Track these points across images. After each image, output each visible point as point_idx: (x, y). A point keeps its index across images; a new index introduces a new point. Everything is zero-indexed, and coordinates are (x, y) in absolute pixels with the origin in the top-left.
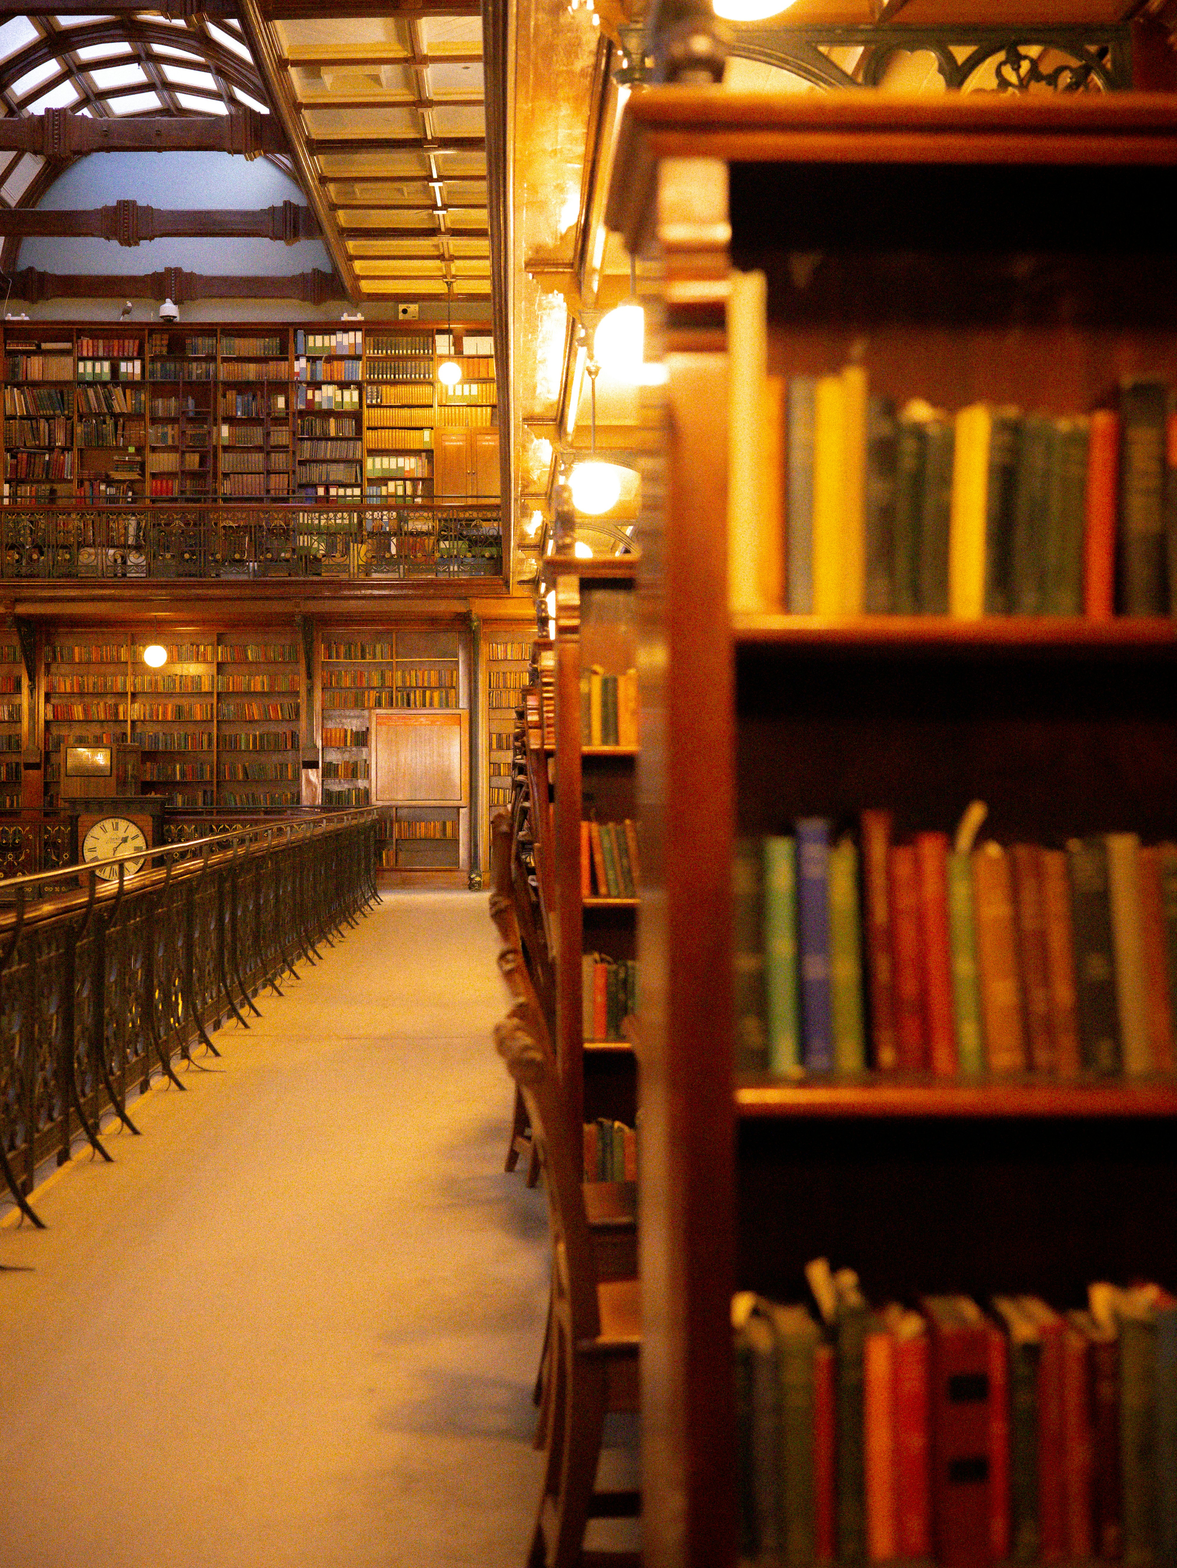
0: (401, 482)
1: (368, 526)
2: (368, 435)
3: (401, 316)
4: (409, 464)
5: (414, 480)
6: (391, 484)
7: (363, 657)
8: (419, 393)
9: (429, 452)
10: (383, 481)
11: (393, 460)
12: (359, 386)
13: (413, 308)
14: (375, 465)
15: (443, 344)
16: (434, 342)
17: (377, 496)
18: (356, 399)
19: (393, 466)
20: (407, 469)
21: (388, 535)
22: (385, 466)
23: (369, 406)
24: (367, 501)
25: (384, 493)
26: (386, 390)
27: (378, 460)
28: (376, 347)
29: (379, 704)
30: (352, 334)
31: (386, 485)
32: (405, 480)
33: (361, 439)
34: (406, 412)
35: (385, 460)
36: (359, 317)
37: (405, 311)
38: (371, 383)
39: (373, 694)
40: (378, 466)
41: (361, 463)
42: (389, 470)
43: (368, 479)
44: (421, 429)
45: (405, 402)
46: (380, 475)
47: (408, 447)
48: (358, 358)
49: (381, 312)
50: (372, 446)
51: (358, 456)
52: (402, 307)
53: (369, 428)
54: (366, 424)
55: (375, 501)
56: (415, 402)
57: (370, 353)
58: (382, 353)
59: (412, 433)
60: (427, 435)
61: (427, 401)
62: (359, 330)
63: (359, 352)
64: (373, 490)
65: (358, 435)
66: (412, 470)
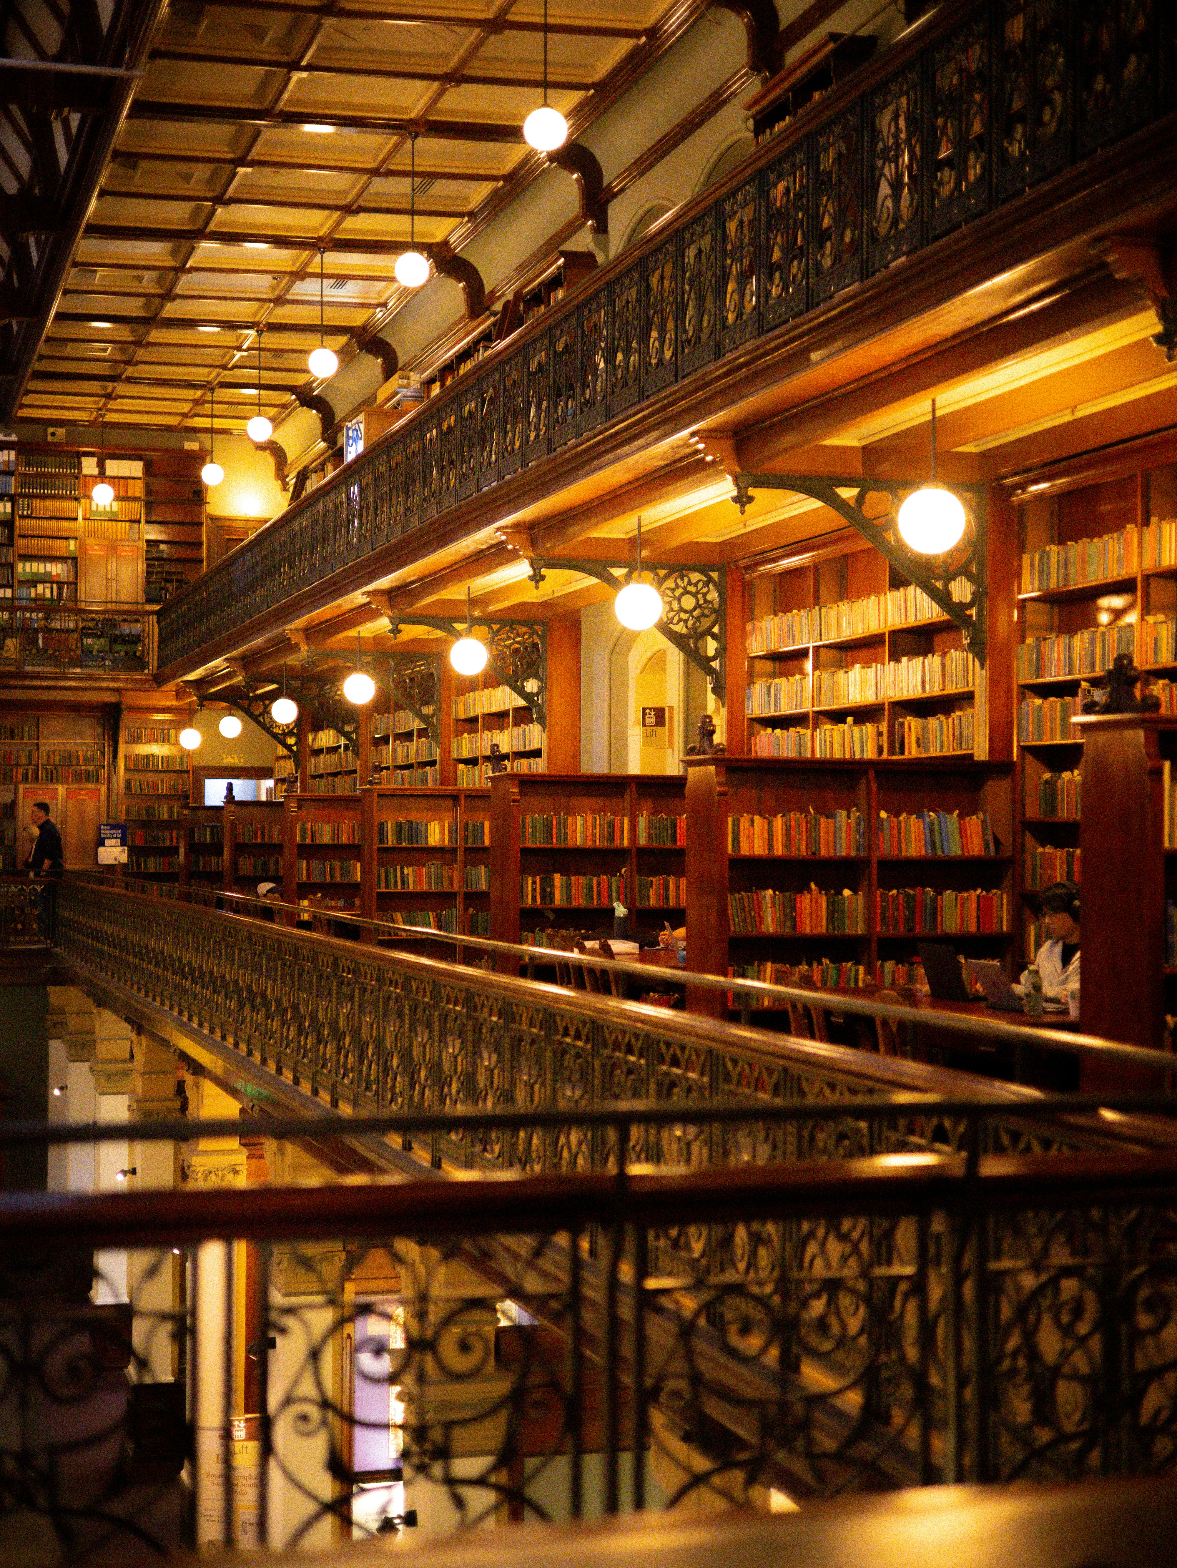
0: (48, 585)
1: (18, 624)
2: (20, 542)
3: (50, 439)
4: (57, 569)
5: (60, 584)
6: (40, 587)
7: (12, 738)
8: (67, 506)
9: (75, 559)
10: (34, 582)
11: (42, 566)
12: (12, 499)
13: (61, 431)
14: (25, 569)
15: (88, 465)
16: (80, 463)
17: (27, 599)
18: (9, 509)
19: (42, 570)
20: (54, 573)
21: (36, 631)
22: (35, 570)
23: (20, 517)
24: (15, 603)
25: (33, 595)
26: (37, 503)
27: (28, 565)
28: (28, 464)
29: (25, 779)
30: (6, 452)
31: (36, 587)
32: (52, 583)
33: (12, 546)
34: (53, 524)
35: (35, 565)
36: (14, 438)
37: (53, 434)
38: (23, 496)
39: (21, 770)
40: (28, 569)
41: (12, 566)
42: (38, 574)
43: (19, 582)
44: (67, 538)
45: (53, 514)
46: (29, 577)
47: (54, 553)
48: (11, 473)
49: (32, 433)
50: (22, 552)
51: (10, 560)
52: (51, 430)
53: (20, 536)
54: (17, 532)
55: (24, 603)
56: (62, 515)
57: (22, 469)
58: (32, 470)
59: (59, 542)
60: (72, 544)
61: (73, 515)
62: (13, 449)
63: (12, 468)
64: (23, 592)
65: (10, 543)
66: (59, 575)
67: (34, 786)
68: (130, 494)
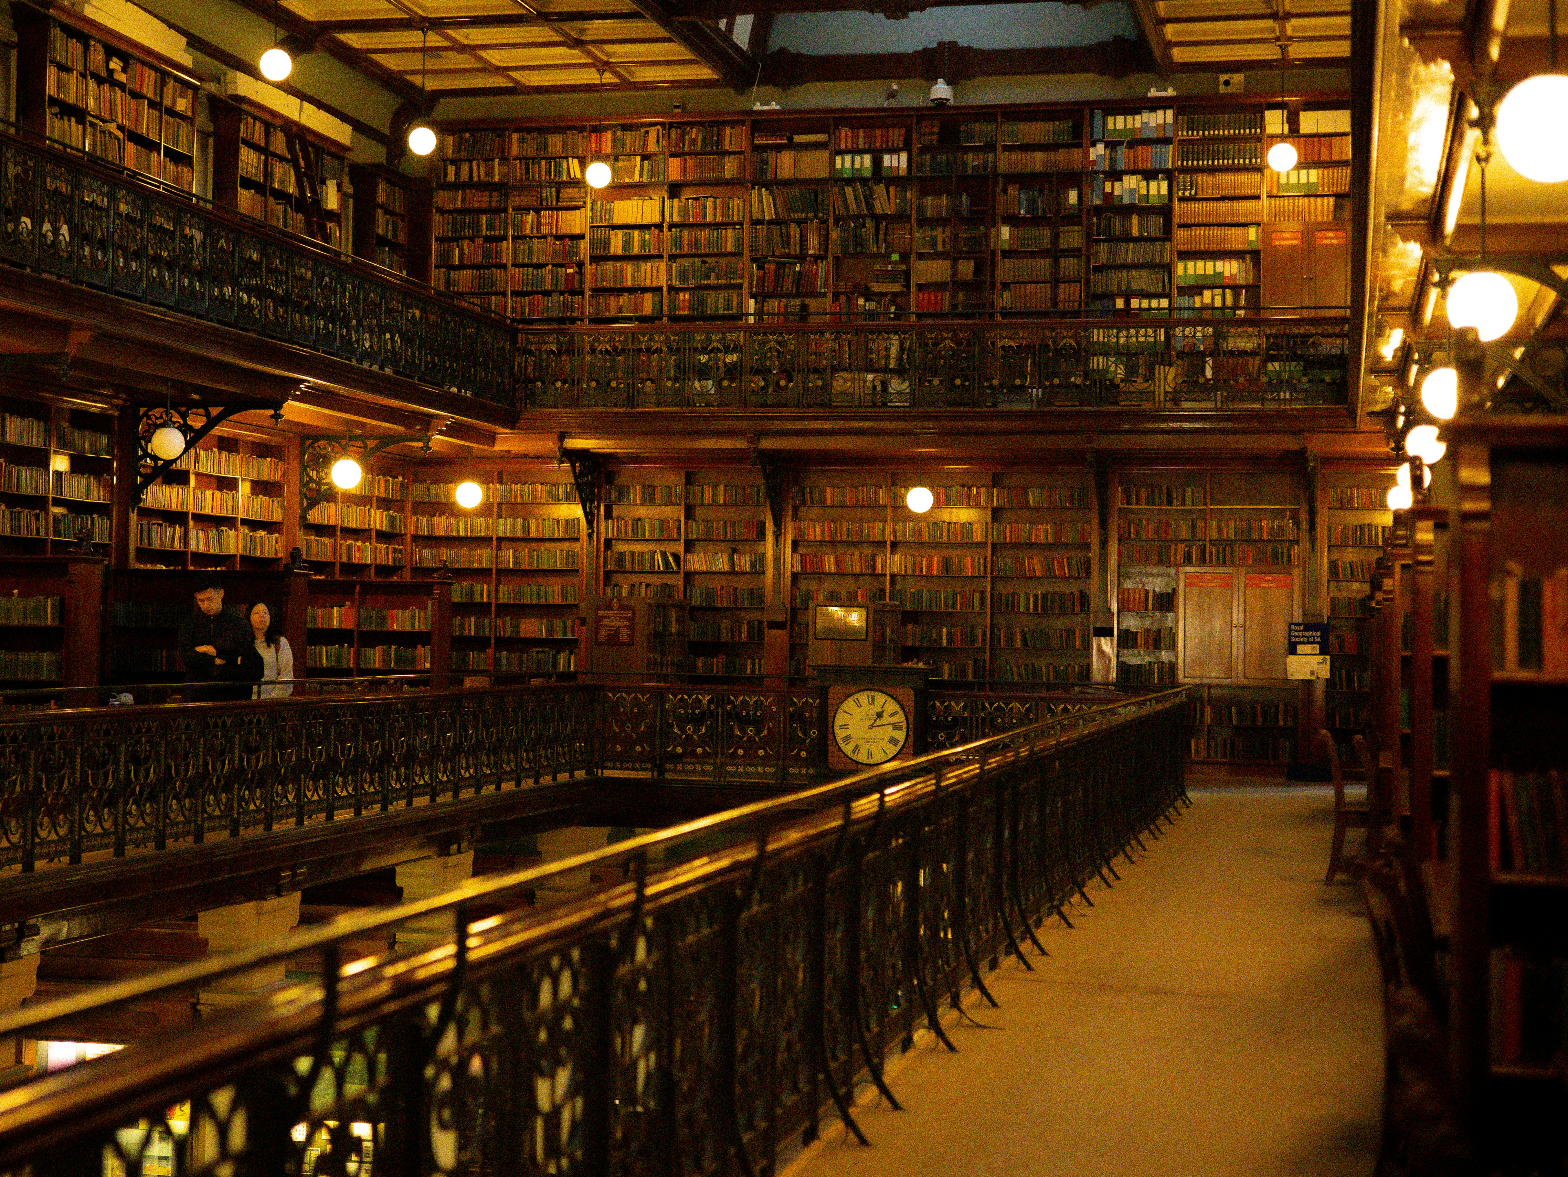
0: (1218, 291)
1: (1178, 344)
2: (1180, 234)
3: (1222, 89)
4: (1230, 268)
5: (1236, 289)
6: (1207, 294)
7: (1170, 503)
8: (1244, 181)
9: (1255, 254)
10: (1197, 289)
11: (1210, 264)
12: (1169, 175)
13: (1238, 79)
14: (1187, 271)
15: (1275, 121)
16: (1263, 119)
17: (1189, 309)
18: (1164, 190)
19: (1210, 271)
20: (1227, 274)
21: (1203, 354)
22: (1200, 271)
23: (1181, 199)
24: (1176, 315)
25: (1198, 305)
26: (1202, 179)
27: (1190, 264)
28: (1191, 127)
29: (1188, 560)
30: (1160, 113)
31: (1201, 294)
32: (1224, 288)
33: (1169, 240)
34: (1225, 206)
35: (1200, 264)
36: (1171, 92)
37: (1227, 83)
38: (1184, 170)
39: (1182, 548)
40: (1191, 271)
41: (1169, 269)
42: (1204, 276)
43: (1179, 288)
44: (1245, 225)
45: (1225, 193)
46: (1191, 282)
47: (1228, 247)
48: (1167, 141)
49: (1198, 84)
50: (1182, 248)
51: (1167, 259)
52: (1223, 77)
53: (1181, 226)
54: (1176, 220)
55: (1186, 315)
56: (1238, 193)
57: (1182, 134)
58: (1198, 134)
59: (1233, 230)
60: (1252, 233)
61: (1254, 192)
62: (1169, 107)
63: (1169, 133)
64: (1184, 301)
65: (1167, 234)
66: (1233, 276)
67: (1200, 570)
68: (1335, 157)
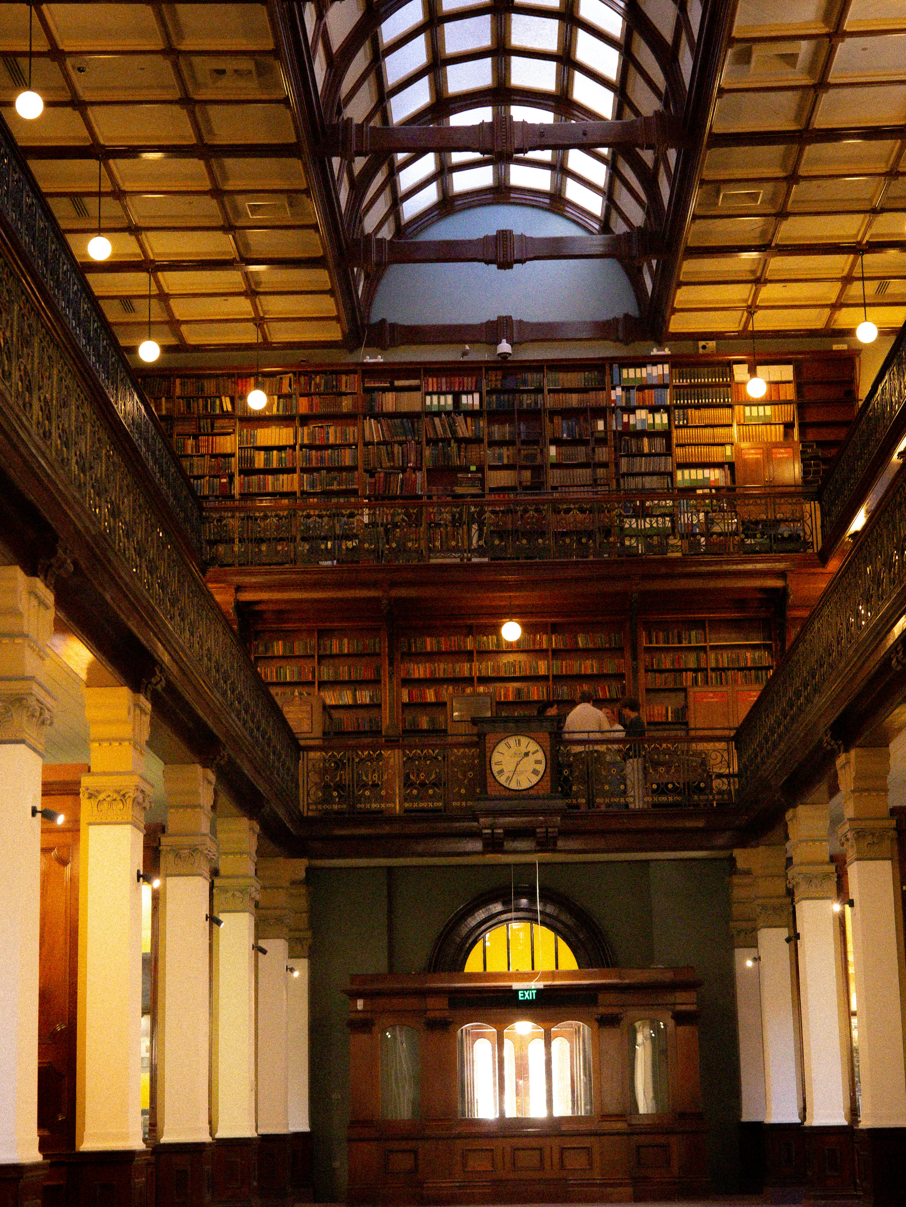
0: (707, 491)
2: (679, 451)
3: (701, 351)
4: (715, 475)
5: (719, 489)
7: (679, 643)
8: (722, 413)
9: (731, 465)
10: (693, 488)
11: (700, 472)
12: (668, 410)
13: (712, 344)
14: (684, 477)
15: (740, 372)
16: (731, 371)
18: (665, 420)
19: (700, 477)
20: (712, 479)
22: (693, 477)
23: (677, 427)
26: (691, 413)
27: (686, 472)
28: (681, 376)
29: (694, 684)
30: (660, 366)
32: (711, 488)
33: (670, 455)
34: (708, 431)
35: (693, 472)
36: (667, 352)
37: (704, 347)
38: (677, 407)
39: (689, 675)
40: (687, 477)
41: (671, 475)
42: (697, 480)
43: (679, 490)
44: (722, 445)
45: (707, 422)
46: (687, 484)
47: (712, 460)
48: (666, 386)
49: (684, 348)
50: (680, 460)
51: (670, 469)
52: (701, 343)
53: (677, 446)
54: (675, 441)
56: (717, 422)
57: (676, 382)
58: (685, 382)
59: (715, 448)
60: (728, 450)
61: (728, 422)
62: (666, 363)
63: (667, 381)
65: (668, 452)
66: (716, 480)
67: (704, 689)
68: (782, 398)
